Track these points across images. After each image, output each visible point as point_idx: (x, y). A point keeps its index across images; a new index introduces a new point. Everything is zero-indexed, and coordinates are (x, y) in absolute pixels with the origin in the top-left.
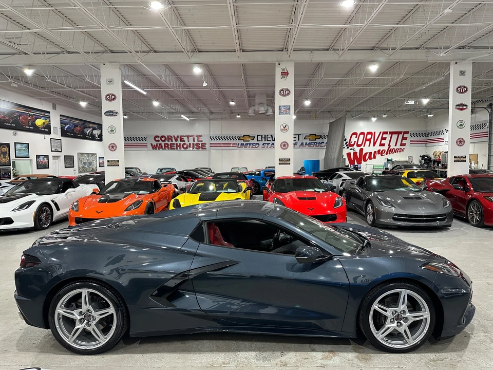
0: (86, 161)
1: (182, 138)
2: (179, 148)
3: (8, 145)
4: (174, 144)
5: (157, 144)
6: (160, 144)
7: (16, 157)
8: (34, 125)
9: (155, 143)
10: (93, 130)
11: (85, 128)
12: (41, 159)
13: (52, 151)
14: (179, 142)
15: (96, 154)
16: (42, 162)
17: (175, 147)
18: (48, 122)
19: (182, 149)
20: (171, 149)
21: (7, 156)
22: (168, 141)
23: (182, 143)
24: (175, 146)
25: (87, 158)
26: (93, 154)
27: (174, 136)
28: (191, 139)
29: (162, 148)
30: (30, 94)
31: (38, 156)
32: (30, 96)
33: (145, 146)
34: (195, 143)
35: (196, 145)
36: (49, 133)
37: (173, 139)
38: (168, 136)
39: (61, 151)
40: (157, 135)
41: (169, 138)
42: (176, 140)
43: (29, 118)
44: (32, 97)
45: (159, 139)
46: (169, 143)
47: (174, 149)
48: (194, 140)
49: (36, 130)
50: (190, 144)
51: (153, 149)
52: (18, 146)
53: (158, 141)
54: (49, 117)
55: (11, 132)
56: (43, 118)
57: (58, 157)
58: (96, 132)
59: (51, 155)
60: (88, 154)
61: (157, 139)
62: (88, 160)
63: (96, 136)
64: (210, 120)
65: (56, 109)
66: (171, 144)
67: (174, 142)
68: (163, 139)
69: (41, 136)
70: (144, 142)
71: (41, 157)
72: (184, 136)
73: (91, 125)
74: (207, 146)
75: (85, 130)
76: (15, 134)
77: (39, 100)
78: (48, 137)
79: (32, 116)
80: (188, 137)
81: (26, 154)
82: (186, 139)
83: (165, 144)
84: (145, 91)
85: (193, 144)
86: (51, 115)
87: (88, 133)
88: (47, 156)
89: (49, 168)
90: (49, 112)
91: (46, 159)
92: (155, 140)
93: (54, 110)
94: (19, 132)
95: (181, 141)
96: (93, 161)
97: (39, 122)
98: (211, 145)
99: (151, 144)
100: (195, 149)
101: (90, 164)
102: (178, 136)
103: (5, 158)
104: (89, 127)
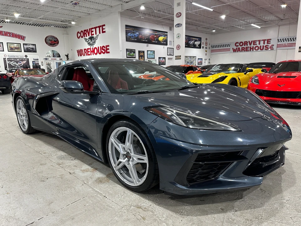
0: (189, 61)
1: (254, 42)
2: (252, 50)
3: (144, 52)
4: (248, 47)
5: (237, 48)
6: (239, 48)
7: (148, 58)
8: (158, 40)
9: (235, 48)
10: (195, 41)
11: (189, 40)
12: (161, 59)
13: (168, 55)
14: (252, 45)
15: (196, 57)
16: (162, 61)
17: (249, 50)
18: (166, 38)
19: (254, 50)
20: (246, 51)
21: (143, 58)
22: (245, 45)
23: (255, 46)
24: (249, 48)
25: (190, 59)
26: (194, 57)
27: (249, 42)
28: (262, 43)
29: (240, 51)
30: (156, 23)
31: (160, 58)
32: (156, 24)
33: (229, 50)
34: (265, 45)
35: (265, 47)
36: (166, 44)
37: (248, 44)
38: (245, 42)
39: (173, 55)
40: (237, 42)
41: (246, 43)
42: (250, 44)
43: (155, 36)
44: (157, 24)
45: (238, 44)
46: (245, 47)
47: (248, 51)
48: (264, 43)
49: (159, 43)
50: (260, 46)
51: (234, 51)
52: (149, 52)
53: (238, 46)
54: (167, 35)
55: (146, 44)
56: (163, 36)
57: (171, 59)
58: (197, 43)
59: (167, 57)
60: (191, 57)
61: (237, 45)
62: (190, 60)
63: (197, 45)
64: (279, 26)
65: (171, 30)
66: (246, 47)
67: (249, 46)
68: (241, 44)
69: (162, 46)
70: (228, 47)
71: (161, 58)
72: (256, 41)
73: (194, 39)
74: (275, 47)
75: (189, 42)
76: (147, 46)
77: (161, 26)
78: (166, 47)
79: (157, 35)
80: (259, 41)
81: (153, 57)
82: (258, 43)
83: (242, 48)
84: (212, 8)
85: (263, 46)
86: (168, 34)
87: (191, 43)
88: (165, 58)
89: (165, 64)
90: (167, 32)
91: (164, 60)
92: (236, 45)
93: (170, 31)
94: (150, 45)
95: (254, 44)
96: (194, 61)
97: (161, 39)
98: (278, 46)
99: (233, 49)
100: (264, 50)
101: (192, 62)
102: (252, 41)
103: (142, 59)
104: (192, 40)
